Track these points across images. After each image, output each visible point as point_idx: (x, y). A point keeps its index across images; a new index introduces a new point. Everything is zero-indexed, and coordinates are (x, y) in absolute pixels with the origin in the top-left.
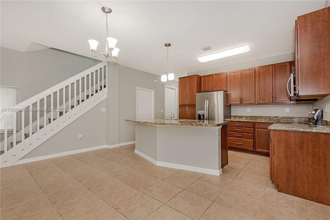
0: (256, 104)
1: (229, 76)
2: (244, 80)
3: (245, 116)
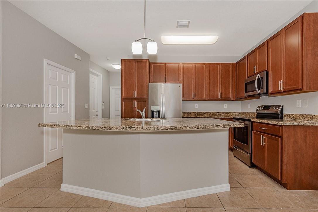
0: (206, 100)
1: (183, 68)
2: (197, 74)
3: (193, 112)
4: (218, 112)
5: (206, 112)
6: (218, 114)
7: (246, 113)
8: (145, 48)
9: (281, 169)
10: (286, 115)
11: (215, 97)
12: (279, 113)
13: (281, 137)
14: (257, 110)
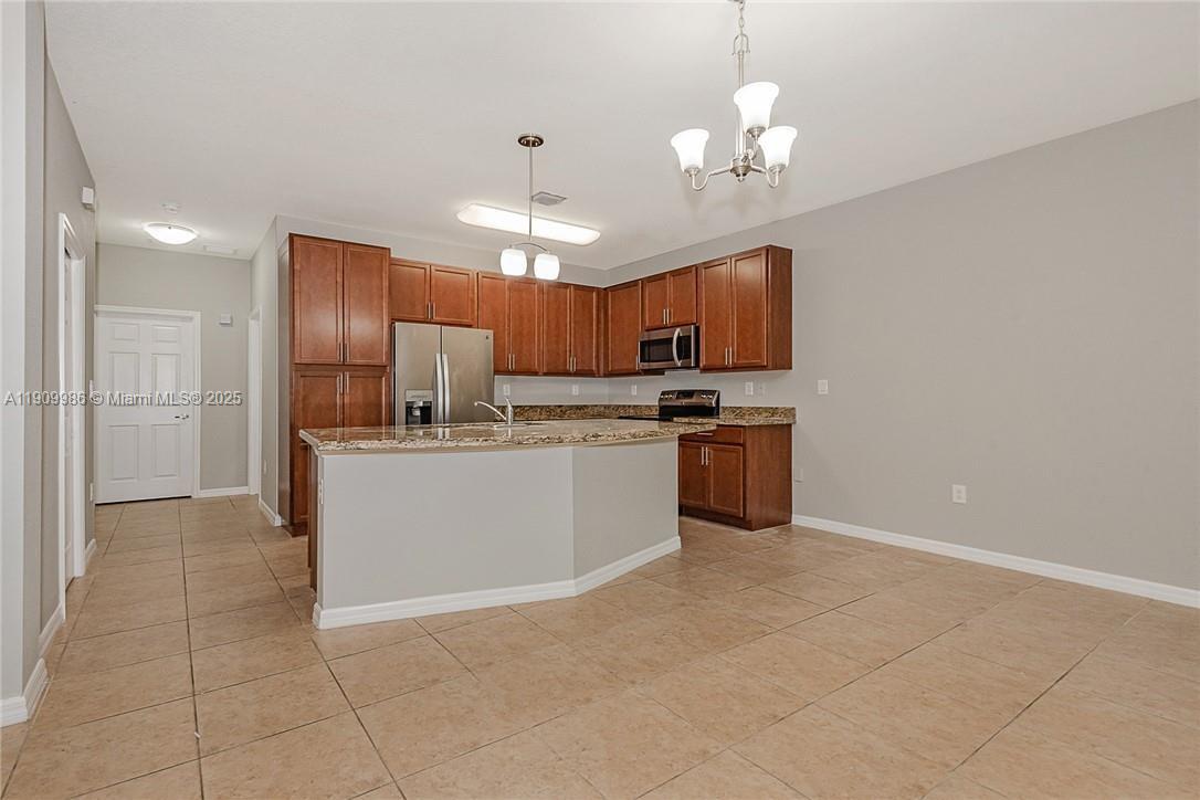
0: (539, 374)
4: (560, 406)
5: (531, 407)
6: (559, 410)
7: (624, 406)
8: (531, 263)
9: (744, 485)
10: (725, 408)
11: (561, 368)
12: (714, 405)
13: (743, 445)
14: (661, 399)
